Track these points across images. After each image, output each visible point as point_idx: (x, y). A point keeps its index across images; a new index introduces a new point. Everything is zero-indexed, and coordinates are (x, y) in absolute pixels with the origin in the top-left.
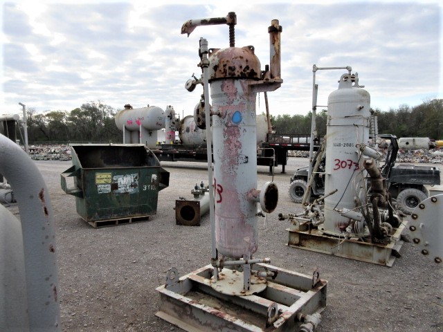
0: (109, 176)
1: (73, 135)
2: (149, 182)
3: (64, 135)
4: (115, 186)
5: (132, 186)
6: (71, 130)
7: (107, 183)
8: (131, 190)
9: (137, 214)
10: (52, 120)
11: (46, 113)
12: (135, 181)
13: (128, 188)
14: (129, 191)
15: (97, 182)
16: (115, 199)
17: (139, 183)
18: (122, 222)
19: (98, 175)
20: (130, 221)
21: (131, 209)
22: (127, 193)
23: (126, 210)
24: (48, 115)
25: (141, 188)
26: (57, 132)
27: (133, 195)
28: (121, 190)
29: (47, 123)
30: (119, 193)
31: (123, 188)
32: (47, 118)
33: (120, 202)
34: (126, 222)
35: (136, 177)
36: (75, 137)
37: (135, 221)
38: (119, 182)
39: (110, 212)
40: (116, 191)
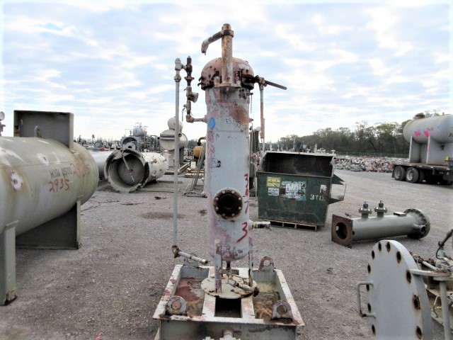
0: (279, 181)
1: (401, 148)
2: (317, 192)
3: (392, 147)
4: (283, 191)
5: (299, 193)
6: (399, 142)
7: (276, 187)
8: (298, 197)
9: (303, 222)
10: (382, 132)
11: (377, 126)
12: (302, 188)
13: (295, 194)
14: (296, 197)
15: (268, 184)
16: (282, 202)
17: (306, 191)
18: (287, 226)
19: (269, 179)
20: (296, 227)
21: (297, 215)
22: (294, 199)
23: (292, 215)
24: (379, 128)
25: (308, 197)
26: (385, 144)
27: (300, 202)
28: (288, 195)
29: (376, 135)
30: (286, 198)
31: (290, 194)
32: (377, 130)
33: (286, 206)
34: (292, 226)
35: (304, 186)
36: (403, 150)
37: (299, 227)
38: (287, 187)
39: (277, 214)
40: (284, 196)
